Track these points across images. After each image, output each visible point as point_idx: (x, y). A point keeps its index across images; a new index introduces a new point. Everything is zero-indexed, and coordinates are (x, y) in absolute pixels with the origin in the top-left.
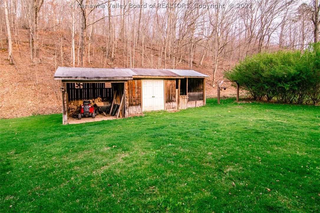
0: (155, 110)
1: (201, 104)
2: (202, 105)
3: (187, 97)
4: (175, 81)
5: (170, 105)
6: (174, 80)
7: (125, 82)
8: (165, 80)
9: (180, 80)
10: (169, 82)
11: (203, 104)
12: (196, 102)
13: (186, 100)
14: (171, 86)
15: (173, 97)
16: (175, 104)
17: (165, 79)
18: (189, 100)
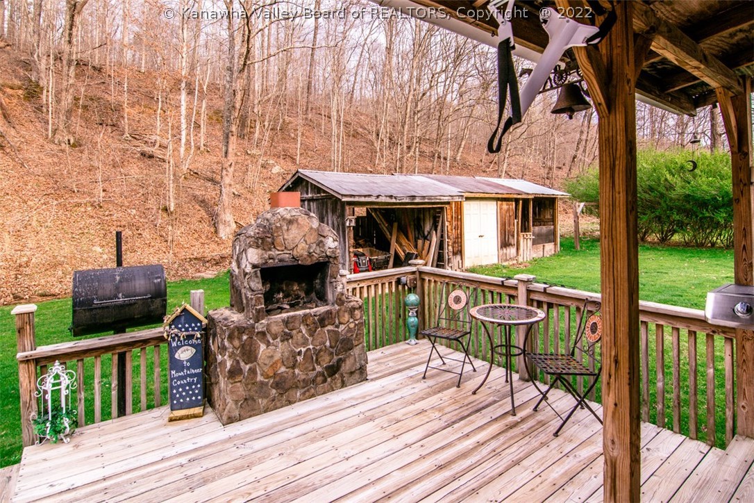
0: (484, 264)
1: (551, 250)
2: (553, 252)
3: (530, 235)
4: (514, 203)
5: (506, 254)
6: (512, 201)
7: (447, 206)
8: (499, 202)
9: (521, 202)
10: (505, 206)
11: (555, 251)
12: (544, 246)
13: (530, 243)
14: (508, 214)
15: (510, 236)
16: (512, 251)
17: (497, 199)
18: (535, 242)
